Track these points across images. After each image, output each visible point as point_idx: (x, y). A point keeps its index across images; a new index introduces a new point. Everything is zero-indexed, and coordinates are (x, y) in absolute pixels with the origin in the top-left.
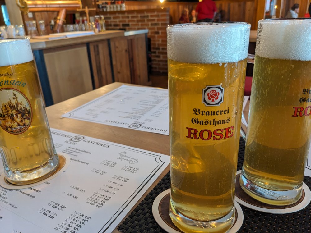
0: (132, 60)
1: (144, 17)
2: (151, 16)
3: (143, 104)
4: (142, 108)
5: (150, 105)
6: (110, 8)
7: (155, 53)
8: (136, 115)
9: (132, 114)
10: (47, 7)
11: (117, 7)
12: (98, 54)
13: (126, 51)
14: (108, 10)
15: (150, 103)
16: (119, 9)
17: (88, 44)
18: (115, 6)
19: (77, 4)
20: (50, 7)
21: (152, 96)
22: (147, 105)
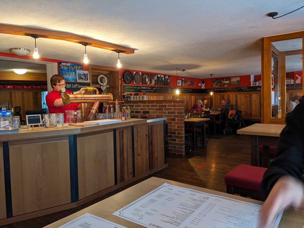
0: (151, 143)
1: (163, 106)
2: (169, 106)
3: (183, 208)
4: (182, 213)
5: (189, 210)
6: (134, 98)
7: (171, 136)
8: (176, 220)
9: (173, 219)
10: (85, 100)
11: (139, 98)
12: (123, 138)
13: (147, 135)
14: (132, 100)
15: (189, 207)
16: (141, 99)
17: (115, 130)
18: (138, 97)
19: (109, 97)
20: (87, 100)
21: (191, 198)
22: (186, 209)
